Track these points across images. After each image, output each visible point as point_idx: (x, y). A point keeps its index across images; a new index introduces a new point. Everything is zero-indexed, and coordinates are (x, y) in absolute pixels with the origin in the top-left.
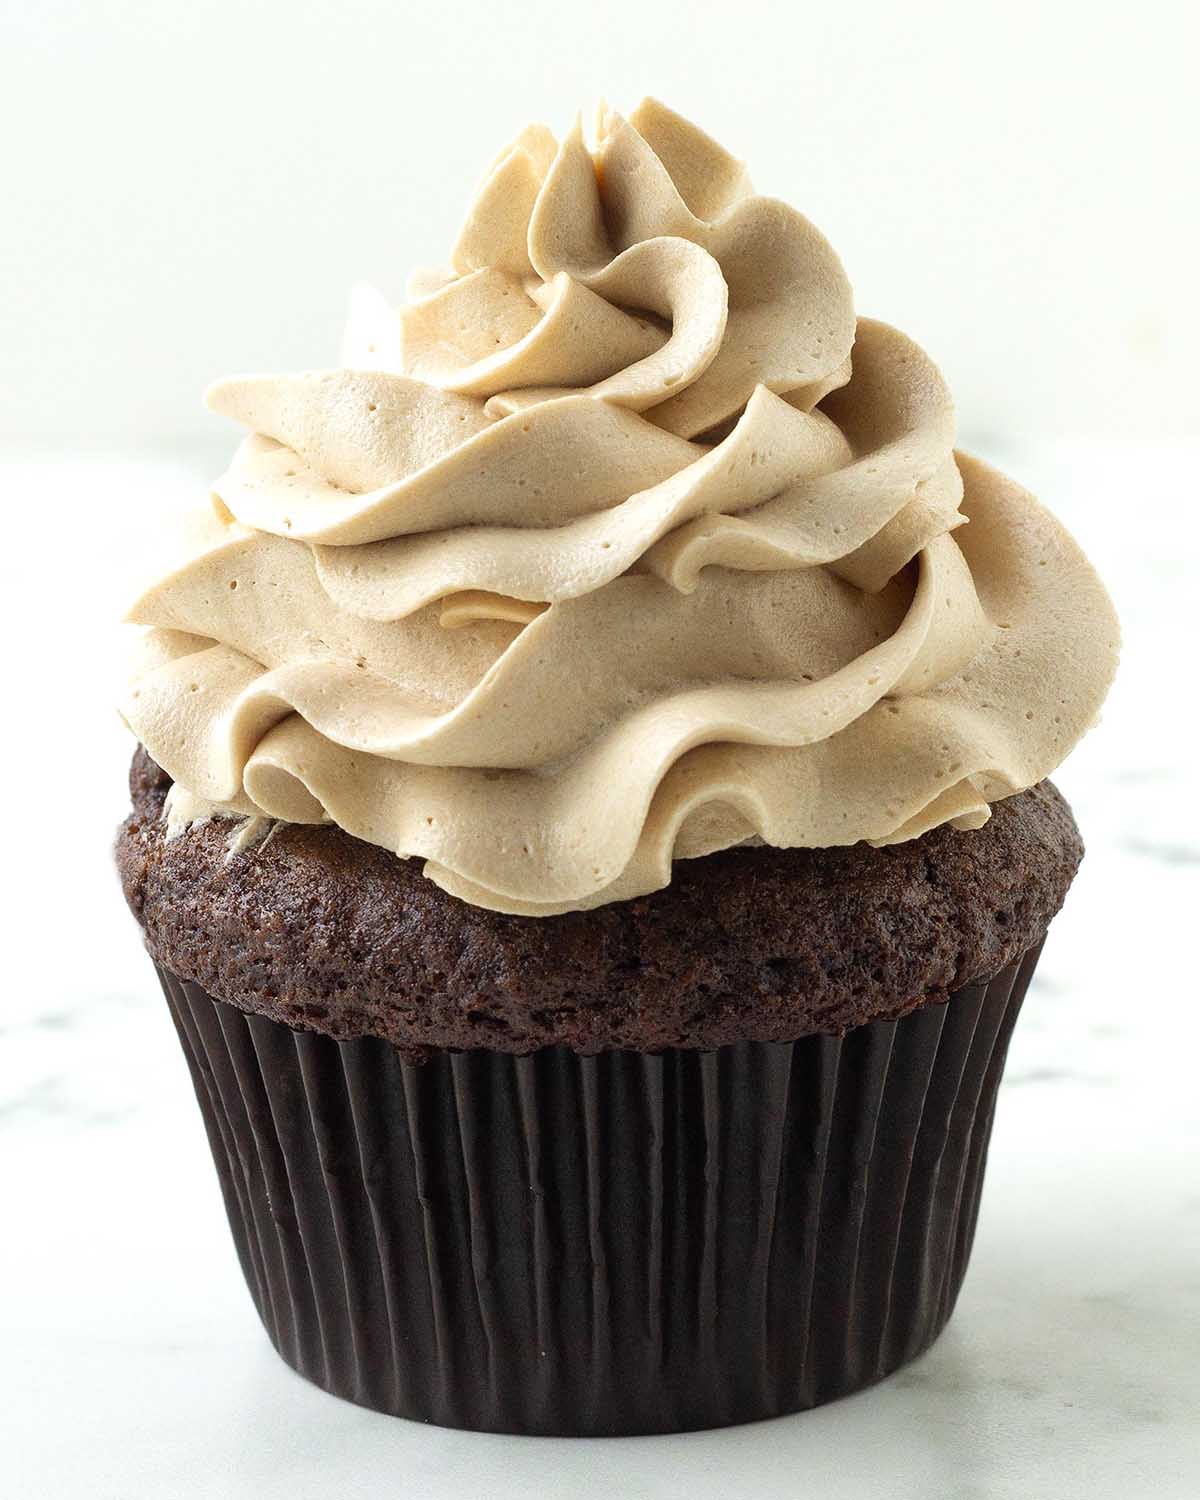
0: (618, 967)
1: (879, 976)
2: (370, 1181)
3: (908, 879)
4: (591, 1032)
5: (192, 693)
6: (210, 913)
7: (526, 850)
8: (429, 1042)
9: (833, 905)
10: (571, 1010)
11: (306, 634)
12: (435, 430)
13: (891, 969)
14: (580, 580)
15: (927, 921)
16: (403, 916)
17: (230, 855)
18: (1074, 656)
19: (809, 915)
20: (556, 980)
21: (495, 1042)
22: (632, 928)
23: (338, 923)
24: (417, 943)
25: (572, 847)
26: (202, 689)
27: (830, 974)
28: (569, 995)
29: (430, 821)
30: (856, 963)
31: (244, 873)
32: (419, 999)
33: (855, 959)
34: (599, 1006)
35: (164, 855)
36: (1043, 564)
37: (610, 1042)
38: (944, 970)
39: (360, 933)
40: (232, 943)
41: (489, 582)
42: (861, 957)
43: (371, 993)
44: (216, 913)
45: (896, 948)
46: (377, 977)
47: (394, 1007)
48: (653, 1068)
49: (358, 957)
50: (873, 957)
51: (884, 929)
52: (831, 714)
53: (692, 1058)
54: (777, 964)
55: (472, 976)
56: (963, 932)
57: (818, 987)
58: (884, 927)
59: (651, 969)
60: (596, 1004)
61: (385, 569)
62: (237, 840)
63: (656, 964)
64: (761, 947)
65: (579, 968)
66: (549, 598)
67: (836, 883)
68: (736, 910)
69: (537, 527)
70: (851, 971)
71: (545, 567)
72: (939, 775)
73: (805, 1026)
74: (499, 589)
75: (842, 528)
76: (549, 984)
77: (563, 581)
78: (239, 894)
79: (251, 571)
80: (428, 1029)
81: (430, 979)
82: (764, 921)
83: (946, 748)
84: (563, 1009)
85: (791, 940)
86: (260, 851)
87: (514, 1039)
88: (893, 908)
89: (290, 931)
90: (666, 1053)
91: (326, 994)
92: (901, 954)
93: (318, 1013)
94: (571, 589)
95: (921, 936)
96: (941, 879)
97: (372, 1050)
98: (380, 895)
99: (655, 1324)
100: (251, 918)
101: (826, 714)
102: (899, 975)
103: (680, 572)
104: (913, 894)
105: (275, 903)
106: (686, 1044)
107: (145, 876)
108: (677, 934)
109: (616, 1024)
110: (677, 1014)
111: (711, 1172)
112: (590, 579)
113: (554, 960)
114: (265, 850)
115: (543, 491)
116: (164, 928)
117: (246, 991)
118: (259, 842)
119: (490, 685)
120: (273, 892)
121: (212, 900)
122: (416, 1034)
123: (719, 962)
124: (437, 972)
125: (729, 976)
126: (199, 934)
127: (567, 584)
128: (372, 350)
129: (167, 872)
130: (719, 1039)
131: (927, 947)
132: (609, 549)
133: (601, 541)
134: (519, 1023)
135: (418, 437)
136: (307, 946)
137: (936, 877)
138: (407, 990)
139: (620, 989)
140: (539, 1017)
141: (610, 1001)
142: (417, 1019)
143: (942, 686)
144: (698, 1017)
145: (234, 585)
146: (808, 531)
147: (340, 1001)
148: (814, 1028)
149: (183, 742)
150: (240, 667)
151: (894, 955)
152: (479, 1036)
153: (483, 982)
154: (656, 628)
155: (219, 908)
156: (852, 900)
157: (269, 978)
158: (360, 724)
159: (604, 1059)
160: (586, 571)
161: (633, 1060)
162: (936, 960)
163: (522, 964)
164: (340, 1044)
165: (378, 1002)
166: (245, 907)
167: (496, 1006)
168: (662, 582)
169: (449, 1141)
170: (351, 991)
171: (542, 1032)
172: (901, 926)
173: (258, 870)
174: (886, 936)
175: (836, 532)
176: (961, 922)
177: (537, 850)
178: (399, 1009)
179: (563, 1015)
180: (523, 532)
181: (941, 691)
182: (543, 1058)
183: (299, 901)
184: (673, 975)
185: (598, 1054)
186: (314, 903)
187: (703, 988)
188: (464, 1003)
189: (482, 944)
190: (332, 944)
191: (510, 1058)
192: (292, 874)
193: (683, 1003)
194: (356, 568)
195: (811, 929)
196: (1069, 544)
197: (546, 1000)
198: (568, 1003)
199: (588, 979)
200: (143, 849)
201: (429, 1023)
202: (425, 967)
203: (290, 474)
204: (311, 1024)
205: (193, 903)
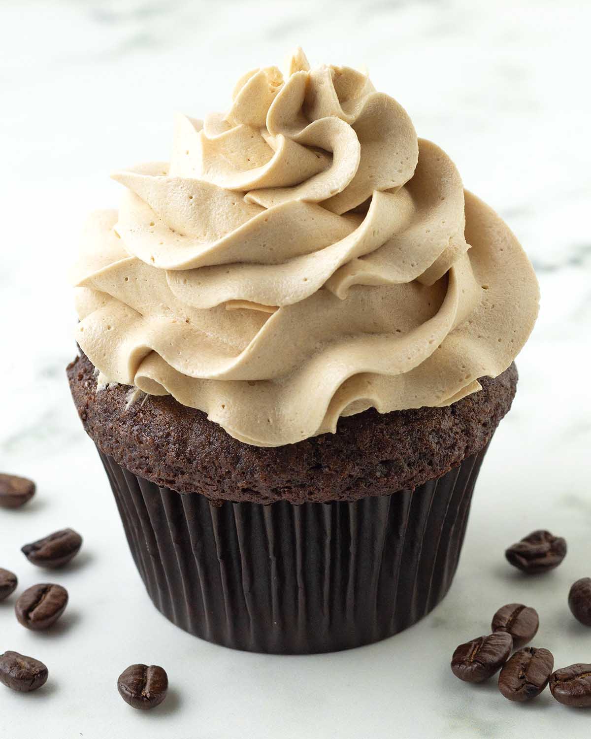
0: (312, 468)
1: (430, 463)
2: (195, 550)
3: (443, 415)
4: (299, 498)
5: (108, 330)
6: (119, 433)
7: (269, 421)
8: (223, 499)
9: (410, 433)
10: (289, 488)
11: (161, 304)
12: (221, 210)
13: (436, 459)
14: (293, 297)
15: (452, 435)
16: (210, 443)
17: (128, 405)
18: (519, 307)
19: (400, 439)
20: (283, 476)
21: (254, 500)
22: (317, 450)
23: (180, 445)
24: (217, 457)
25: (291, 420)
26: (112, 328)
27: (409, 465)
28: (288, 481)
29: (223, 406)
30: (420, 458)
31: (135, 416)
32: (218, 481)
33: (420, 456)
34: (303, 486)
35: (96, 399)
36: (502, 250)
37: (308, 500)
38: (460, 456)
39: (190, 450)
40: (129, 447)
41: (250, 297)
42: (423, 456)
43: (197, 477)
44: (122, 433)
45: (439, 450)
46: (199, 471)
47: (207, 484)
48: (327, 509)
49: (190, 461)
50: (427, 456)
51: (433, 442)
52: (412, 359)
53: (345, 505)
54: (385, 463)
55: (243, 473)
56: (468, 437)
57: (403, 472)
58: (433, 440)
59: (327, 469)
60: (301, 485)
61: (199, 283)
62: (131, 397)
63: (328, 467)
64: (377, 457)
65: (293, 470)
66: (278, 305)
67: (411, 422)
68: (365, 441)
69: (271, 264)
70: (418, 463)
71: (276, 290)
72: (461, 380)
73: (397, 487)
74: (255, 300)
75: (415, 264)
76: (279, 477)
77: (285, 297)
78: (133, 426)
79: (135, 273)
80: (222, 494)
81: (224, 473)
82: (379, 444)
83: (463, 367)
84: (286, 487)
85: (391, 453)
86: (142, 405)
87: (263, 499)
88: (437, 431)
89: (157, 447)
90: (332, 503)
91: (175, 476)
92: (441, 452)
93: (172, 482)
94: (289, 300)
95: (449, 443)
96: (458, 412)
97: (196, 499)
98: (200, 432)
99: (326, 611)
100: (138, 438)
101: (409, 358)
102: (440, 462)
103: (340, 291)
104: (446, 423)
105: (150, 432)
106: (343, 499)
107: (87, 406)
108: (338, 452)
109: (311, 493)
110: (338, 488)
111: (352, 549)
112: (299, 296)
113: (282, 467)
114: (144, 404)
115: (274, 248)
116: (97, 433)
117: (137, 468)
118: (141, 400)
119: (252, 349)
120: (149, 427)
121: (120, 426)
122: (217, 495)
123: (358, 465)
124: (227, 470)
125: (363, 470)
126: (114, 440)
127: (287, 298)
128: (188, 153)
129: (97, 407)
130: (358, 497)
131: (453, 447)
132: (307, 282)
133: (303, 277)
134: (266, 493)
135: (213, 213)
136: (166, 454)
137: (456, 412)
138: (213, 478)
139: (312, 478)
140: (275, 491)
141: (308, 484)
142: (217, 490)
143: (459, 327)
144: (349, 489)
145: (127, 279)
146: (399, 266)
147: (181, 480)
148: (401, 488)
149: (105, 355)
150: (130, 315)
151: (437, 454)
152: (246, 498)
153: (248, 476)
154: (328, 314)
155: (123, 430)
156: (418, 430)
157: (147, 465)
158: (189, 362)
159: (304, 508)
160: (296, 292)
161: (318, 507)
162: (456, 453)
163: (267, 469)
164: (181, 495)
165: (199, 481)
166: (136, 433)
167: (255, 486)
168: (331, 293)
169: (232, 534)
170: (186, 476)
171: (276, 497)
172: (441, 439)
173: (141, 415)
174: (434, 445)
175: (412, 266)
176: (467, 432)
177: (274, 421)
178: (209, 485)
179: (286, 490)
180: (265, 267)
181: (459, 329)
182: (276, 507)
183: (161, 433)
184: (337, 471)
185: (302, 505)
186: (168, 435)
187: (351, 476)
188: (239, 484)
189: (248, 459)
190: (178, 455)
191: (260, 507)
192: (158, 419)
193: (342, 483)
194: (185, 280)
195: (400, 446)
196: (514, 240)
197: (278, 484)
198: (288, 484)
199: (298, 475)
200: (86, 391)
201: (223, 491)
202: (221, 468)
203: (152, 224)
204: (168, 486)
205: (111, 425)
